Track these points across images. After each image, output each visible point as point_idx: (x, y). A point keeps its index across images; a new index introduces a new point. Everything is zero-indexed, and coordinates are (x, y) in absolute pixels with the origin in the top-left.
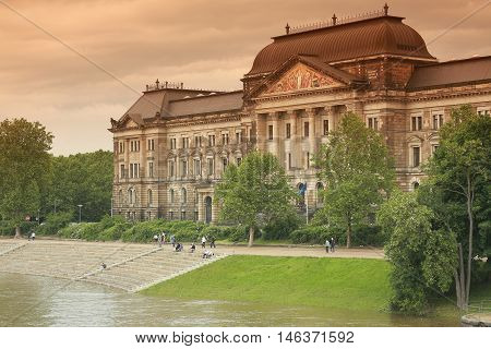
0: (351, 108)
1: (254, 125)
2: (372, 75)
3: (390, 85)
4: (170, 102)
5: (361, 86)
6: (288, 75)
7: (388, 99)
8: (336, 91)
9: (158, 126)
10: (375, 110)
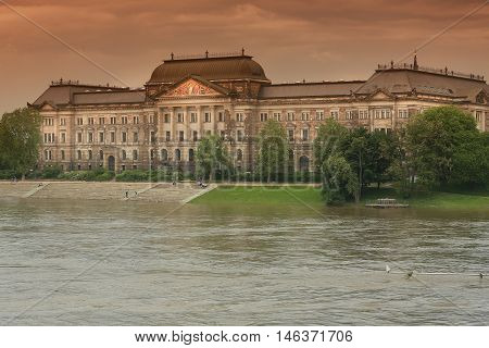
0: (228, 108)
1: (156, 114)
2: (239, 89)
3: (251, 96)
4: (75, 94)
5: (234, 95)
6: (182, 86)
7: (251, 104)
8: (218, 97)
9: (70, 109)
10: (242, 110)
